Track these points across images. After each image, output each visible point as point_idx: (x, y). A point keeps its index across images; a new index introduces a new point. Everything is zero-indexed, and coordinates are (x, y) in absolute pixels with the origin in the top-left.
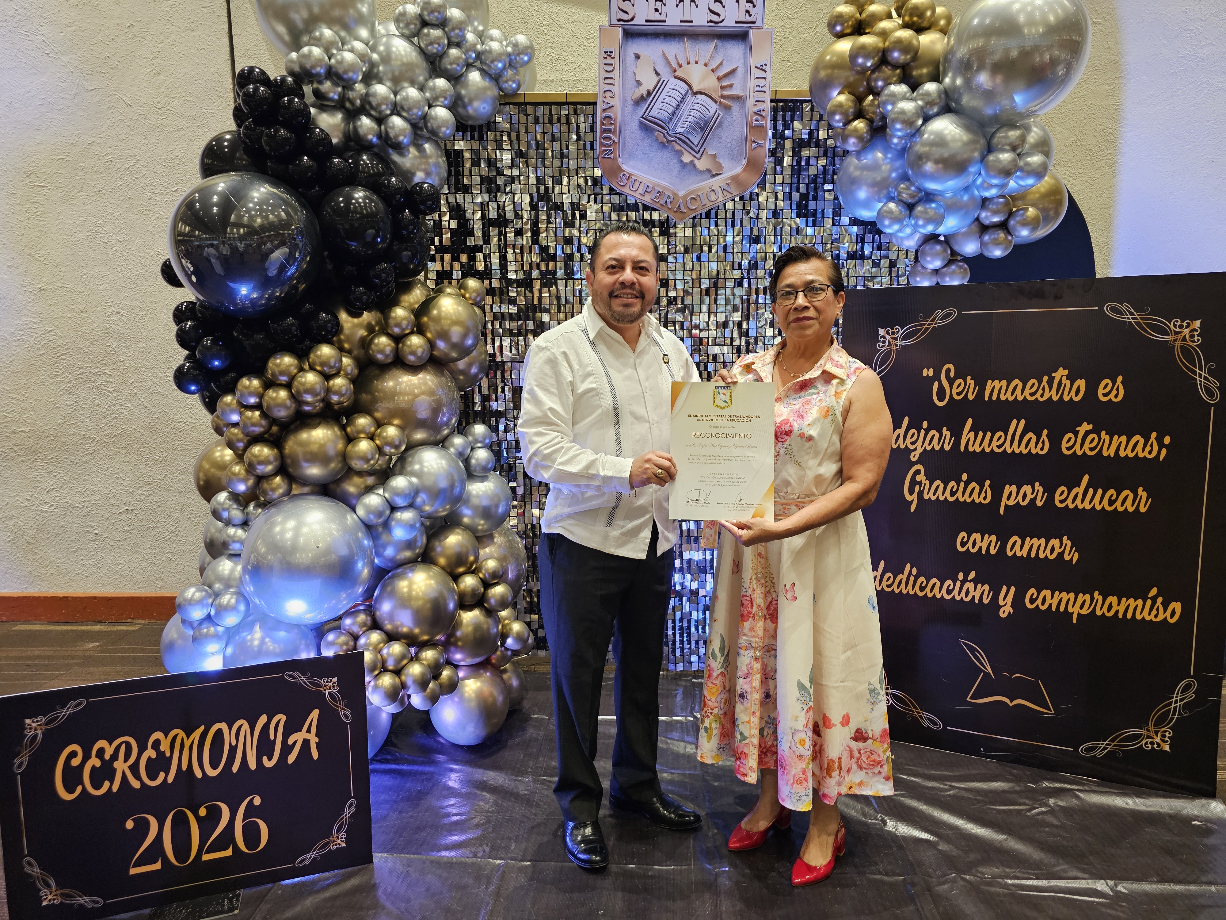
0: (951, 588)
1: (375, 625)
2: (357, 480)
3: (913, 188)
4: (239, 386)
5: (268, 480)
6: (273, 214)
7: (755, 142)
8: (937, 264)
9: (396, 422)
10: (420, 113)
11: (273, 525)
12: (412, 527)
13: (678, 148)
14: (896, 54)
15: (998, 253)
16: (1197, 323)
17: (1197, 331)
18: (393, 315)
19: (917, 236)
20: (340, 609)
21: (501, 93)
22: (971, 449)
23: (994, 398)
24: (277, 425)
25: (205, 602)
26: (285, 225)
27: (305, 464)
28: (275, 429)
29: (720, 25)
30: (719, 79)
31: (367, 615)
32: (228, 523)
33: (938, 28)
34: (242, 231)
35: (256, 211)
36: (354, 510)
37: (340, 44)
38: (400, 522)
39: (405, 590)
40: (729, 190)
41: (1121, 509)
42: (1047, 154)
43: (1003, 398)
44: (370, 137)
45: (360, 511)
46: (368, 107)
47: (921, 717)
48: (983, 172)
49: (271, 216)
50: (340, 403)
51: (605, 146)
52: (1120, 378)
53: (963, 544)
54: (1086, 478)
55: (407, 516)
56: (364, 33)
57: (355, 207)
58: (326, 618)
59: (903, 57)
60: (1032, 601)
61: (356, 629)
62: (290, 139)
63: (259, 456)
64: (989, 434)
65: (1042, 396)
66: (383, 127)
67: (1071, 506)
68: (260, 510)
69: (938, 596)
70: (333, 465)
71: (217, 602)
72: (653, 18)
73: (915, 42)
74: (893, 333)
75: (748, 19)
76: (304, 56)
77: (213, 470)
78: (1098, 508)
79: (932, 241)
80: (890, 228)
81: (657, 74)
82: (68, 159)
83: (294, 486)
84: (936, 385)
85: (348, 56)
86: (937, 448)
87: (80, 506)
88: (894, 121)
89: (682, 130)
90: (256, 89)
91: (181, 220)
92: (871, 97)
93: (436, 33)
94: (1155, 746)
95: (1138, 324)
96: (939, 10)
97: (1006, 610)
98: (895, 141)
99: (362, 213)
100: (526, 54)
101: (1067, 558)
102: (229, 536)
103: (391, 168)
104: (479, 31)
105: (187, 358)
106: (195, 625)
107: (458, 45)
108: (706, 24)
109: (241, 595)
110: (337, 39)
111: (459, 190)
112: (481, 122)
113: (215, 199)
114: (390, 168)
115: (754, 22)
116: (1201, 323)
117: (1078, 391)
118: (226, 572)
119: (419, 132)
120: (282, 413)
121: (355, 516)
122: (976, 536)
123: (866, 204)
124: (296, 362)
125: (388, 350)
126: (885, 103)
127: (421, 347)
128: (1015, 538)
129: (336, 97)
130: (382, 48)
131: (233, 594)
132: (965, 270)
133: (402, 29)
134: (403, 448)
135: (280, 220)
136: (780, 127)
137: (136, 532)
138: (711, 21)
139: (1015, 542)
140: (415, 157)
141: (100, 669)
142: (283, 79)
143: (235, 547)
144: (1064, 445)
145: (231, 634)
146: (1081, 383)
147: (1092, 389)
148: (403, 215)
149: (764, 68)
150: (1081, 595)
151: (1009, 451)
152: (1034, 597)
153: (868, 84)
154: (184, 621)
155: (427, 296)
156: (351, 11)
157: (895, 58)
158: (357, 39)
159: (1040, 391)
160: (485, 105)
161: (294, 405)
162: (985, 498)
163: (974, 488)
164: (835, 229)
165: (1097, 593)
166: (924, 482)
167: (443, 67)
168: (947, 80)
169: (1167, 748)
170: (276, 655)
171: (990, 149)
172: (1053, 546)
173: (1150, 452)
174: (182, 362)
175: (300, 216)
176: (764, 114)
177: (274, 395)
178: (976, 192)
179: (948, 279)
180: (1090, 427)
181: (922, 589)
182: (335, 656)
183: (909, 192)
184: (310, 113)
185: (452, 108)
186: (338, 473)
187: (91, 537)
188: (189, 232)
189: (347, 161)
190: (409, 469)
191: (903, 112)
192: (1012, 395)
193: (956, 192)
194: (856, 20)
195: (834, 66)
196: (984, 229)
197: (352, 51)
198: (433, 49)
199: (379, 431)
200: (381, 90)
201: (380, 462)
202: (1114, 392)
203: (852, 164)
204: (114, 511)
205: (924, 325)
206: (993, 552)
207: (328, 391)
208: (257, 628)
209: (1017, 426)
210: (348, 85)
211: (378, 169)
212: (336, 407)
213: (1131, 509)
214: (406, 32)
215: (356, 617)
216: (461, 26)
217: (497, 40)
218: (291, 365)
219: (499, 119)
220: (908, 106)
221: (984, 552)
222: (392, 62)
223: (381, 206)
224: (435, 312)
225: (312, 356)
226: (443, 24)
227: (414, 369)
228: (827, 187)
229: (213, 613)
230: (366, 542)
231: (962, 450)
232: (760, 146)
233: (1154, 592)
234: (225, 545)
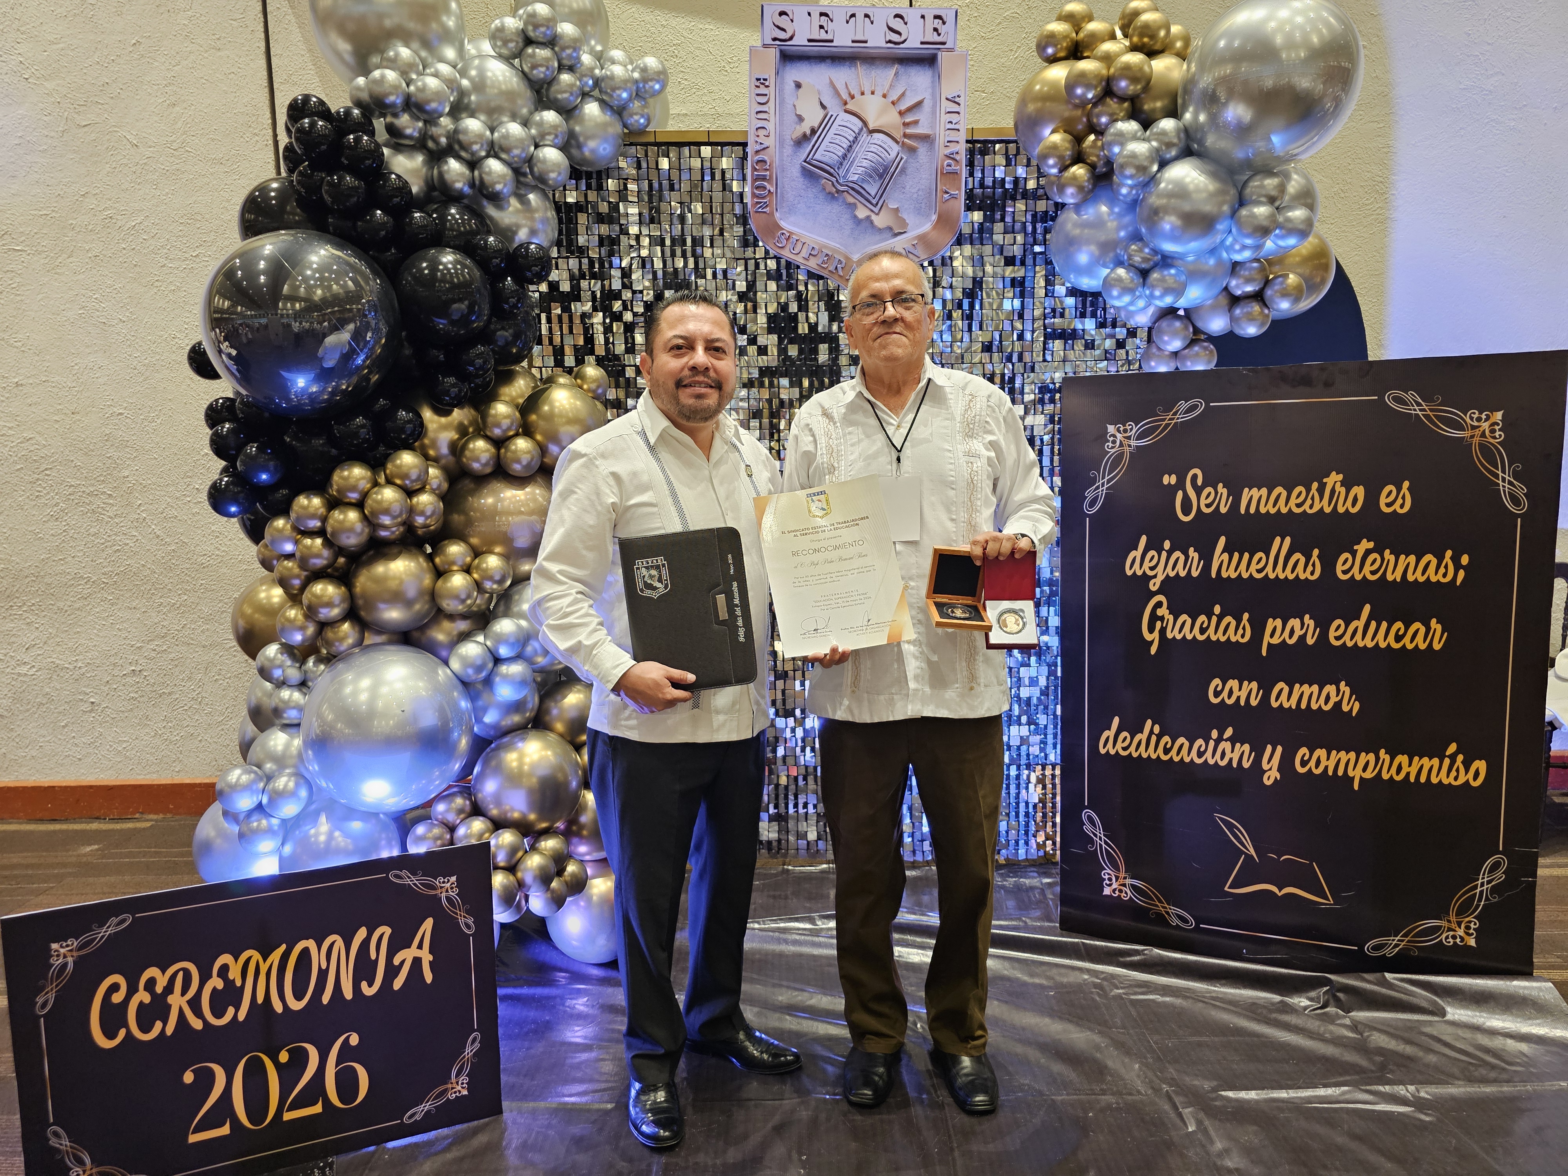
0: (1202, 749)
1: (477, 811)
2: (446, 625)
3: (1147, 250)
4: (295, 507)
5: (332, 627)
6: (337, 284)
7: (947, 193)
8: (1176, 345)
9: (498, 549)
10: (524, 155)
11: (342, 685)
12: (523, 683)
13: (851, 200)
14: (1123, 84)
15: (1252, 331)
16: (1498, 416)
17: (1498, 424)
18: (493, 412)
19: (1151, 310)
20: (431, 792)
21: (626, 131)
22: (1224, 575)
23: (1252, 510)
24: (344, 556)
25: (254, 787)
26: (353, 297)
27: (382, 606)
28: (342, 560)
29: (902, 46)
30: (901, 113)
31: (465, 798)
32: (281, 684)
33: (1174, 51)
34: (297, 305)
35: (316, 280)
36: (446, 663)
37: (421, 67)
38: (506, 678)
39: (515, 764)
40: (915, 252)
41: (1410, 647)
42: (1311, 207)
43: (1263, 510)
44: (459, 185)
45: (455, 664)
46: (457, 147)
47: (1167, 913)
48: (1234, 230)
49: (335, 286)
50: (426, 526)
51: (758, 197)
52: (1406, 484)
53: (1217, 694)
54: (1367, 608)
55: (515, 669)
56: (450, 53)
57: (443, 275)
58: (413, 803)
59: (1132, 87)
60: (1304, 763)
61: (451, 817)
62: (357, 188)
63: (322, 596)
64: (1246, 555)
65: (1311, 507)
66: (476, 173)
67: (1350, 644)
68: (322, 667)
69: (1187, 760)
70: (417, 607)
71: (271, 786)
72: (817, 37)
73: (1146, 68)
74: (1125, 431)
75: (936, 38)
76: (375, 82)
77: (257, 616)
78: (1383, 645)
79: (1170, 317)
80: (1117, 301)
81: (823, 107)
82: (54, 214)
83: (366, 634)
84: (1180, 494)
85: (432, 83)
86: (1183, 574)
87: (71, 667)
88: (1122, 167)
89: (855, 178)
90: (313, 124)
91: (218, 292)
92: (1092, 137)
93: (542, 53)
94: (1458, 940)
95: (1427, 417)
96: (1175, 29)
97: (1271, 776)
98: (1124, 191)
99: (452, 282)
100: (658, 81)
101: (1345, 708)
102: (283, 701)
103: (488, 225)
104: (597, 52)
105: (225, 471)
106: (242, 817)
107: (571, 69)
108: (884, 45)
109: (300, 776)
110: (417, 60)
111: (572, 253)
112: (602, 166)
113: (262, 265)
114: (485, 225)
115: (944, 43)
116: (1503, 416)
117: (1355, 500)
118: (280, 748)
119: (522, 179)
120: (351, 541)
121: (448, 671)
122: (1233, 683)
123: (1088, 270)
124: (369, 473)
125: (485, 457)
126: (1111, 144)
127: (529, 452)
128: (1281, 685)
129: (416, 134)
130: (473, 73)
131: (290, 775)
132: (1211, 352)
133: (500, 47)
134: (509, 583)
135: (347, 292)
136: (978, 175)
137: (145, 699)
138: (890, 42)
139: (1281, 690)
140: (517, 211)
141: (102, 879)
142: (348, 112)
143: (291, 715)
144: (1339, 568)
145: (289, 828)
146: (1359, 491)
147: (1372, 498)
148: (504, 285)
149: (957, 100)
150: (1363, 754)
151: (1272, 576)
152: (1306, 758)
153: (1089, 120)
154: (226, 814)
155: (534, 388)
156: (434, 26)
157: (1123, 89)
158: (442, 60)
159: (1309, 502)
160: (606, 146)
161: (367, 530)
162: (1243, 636)
163: (1229, 624)
164: (1049, 302)
165: (1382, 751)
166: (1166, 617)
167: (552, 96)
168: (1188, 116)
169: (1472, 942)
170: (347, 853)
171: (1242, 202)
172: (1328, 695)
173: (1445, 575)
174: (217, 477)
175: (373, 286)
176: (958, 157)
177: (341, 517)
178: (1225, 255)
179: (1189, 363)
180: (1371, 545)
181: (1167, 751)
182: (429, 854)
183: (1142, 255)
184: (383, 154)
185: (564, 148)
186: (424, 616)
187: (86, 707)
188: (229, 308)
189: (431, 216)
190: (516, 609)
191: (1134, 156)
192: (1274, 506)
193: (1199, 255)
194: (1072, 40)
195: (1045, 98)
196: (1234, 300)
197: (436, 75)
198: (540, 73)
199: (477, 561)
200: (473, 125)
201: (478, 602)
202: (1400, 501)
203: (1069, 220)
204: (115, 672)
205: (1164, 420)
206: (1254, 702)
207: (412, 511)
208: (323, 818)
209: (1281, 545)
210: (431, 119)
211: (470, 226)
212: (420, 532)
213: (1423, 646)
214: (505, 51)
215: (451, 802)
216: (576, 45)
217: (620, 63)
218: (363, 478)
219: (622, 164)
220: (1140, 148)
221: (1242, 703)
222: (488, 90)
223: (477, 273)
224: (546, 408)
225: (389, 466)
226: (551, 42)
227: (520, 481)
228: (1037, 249)
229: (265, 801)
230: (464, 704)
231: (1214, 575)
232: (954, 197)
233: (1452, 748)
234: (277, 712)
